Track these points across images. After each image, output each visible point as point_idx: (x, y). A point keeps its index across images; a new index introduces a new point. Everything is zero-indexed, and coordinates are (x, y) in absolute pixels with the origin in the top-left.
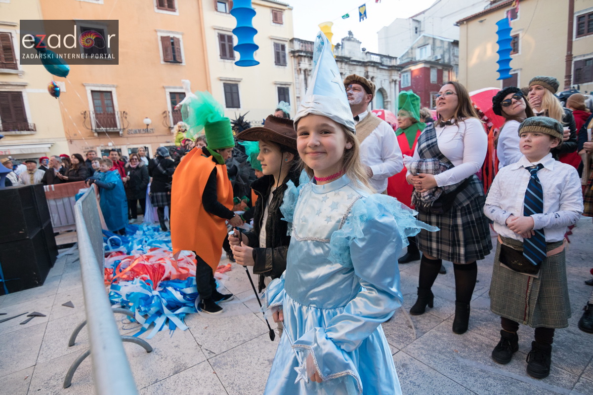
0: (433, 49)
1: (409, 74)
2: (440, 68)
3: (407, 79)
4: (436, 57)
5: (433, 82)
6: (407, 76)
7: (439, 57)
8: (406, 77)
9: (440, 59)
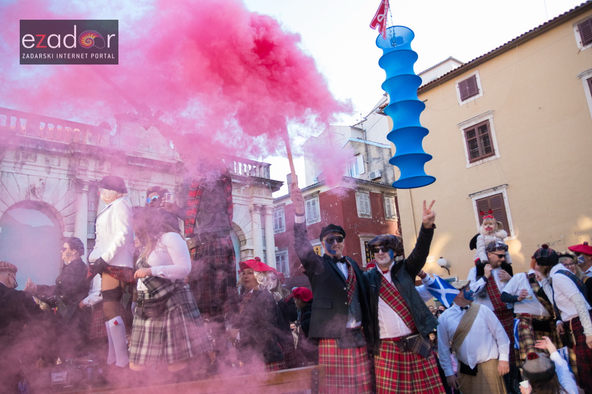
0: (368, 162)
1: (317, 200)
2: (377, 191)
3: (314, 209)
4: (373, 174)
5: (362, 215)
6: (314, 204)
7: (377, 175)
8: (311, 206)
9: (379, 178)
